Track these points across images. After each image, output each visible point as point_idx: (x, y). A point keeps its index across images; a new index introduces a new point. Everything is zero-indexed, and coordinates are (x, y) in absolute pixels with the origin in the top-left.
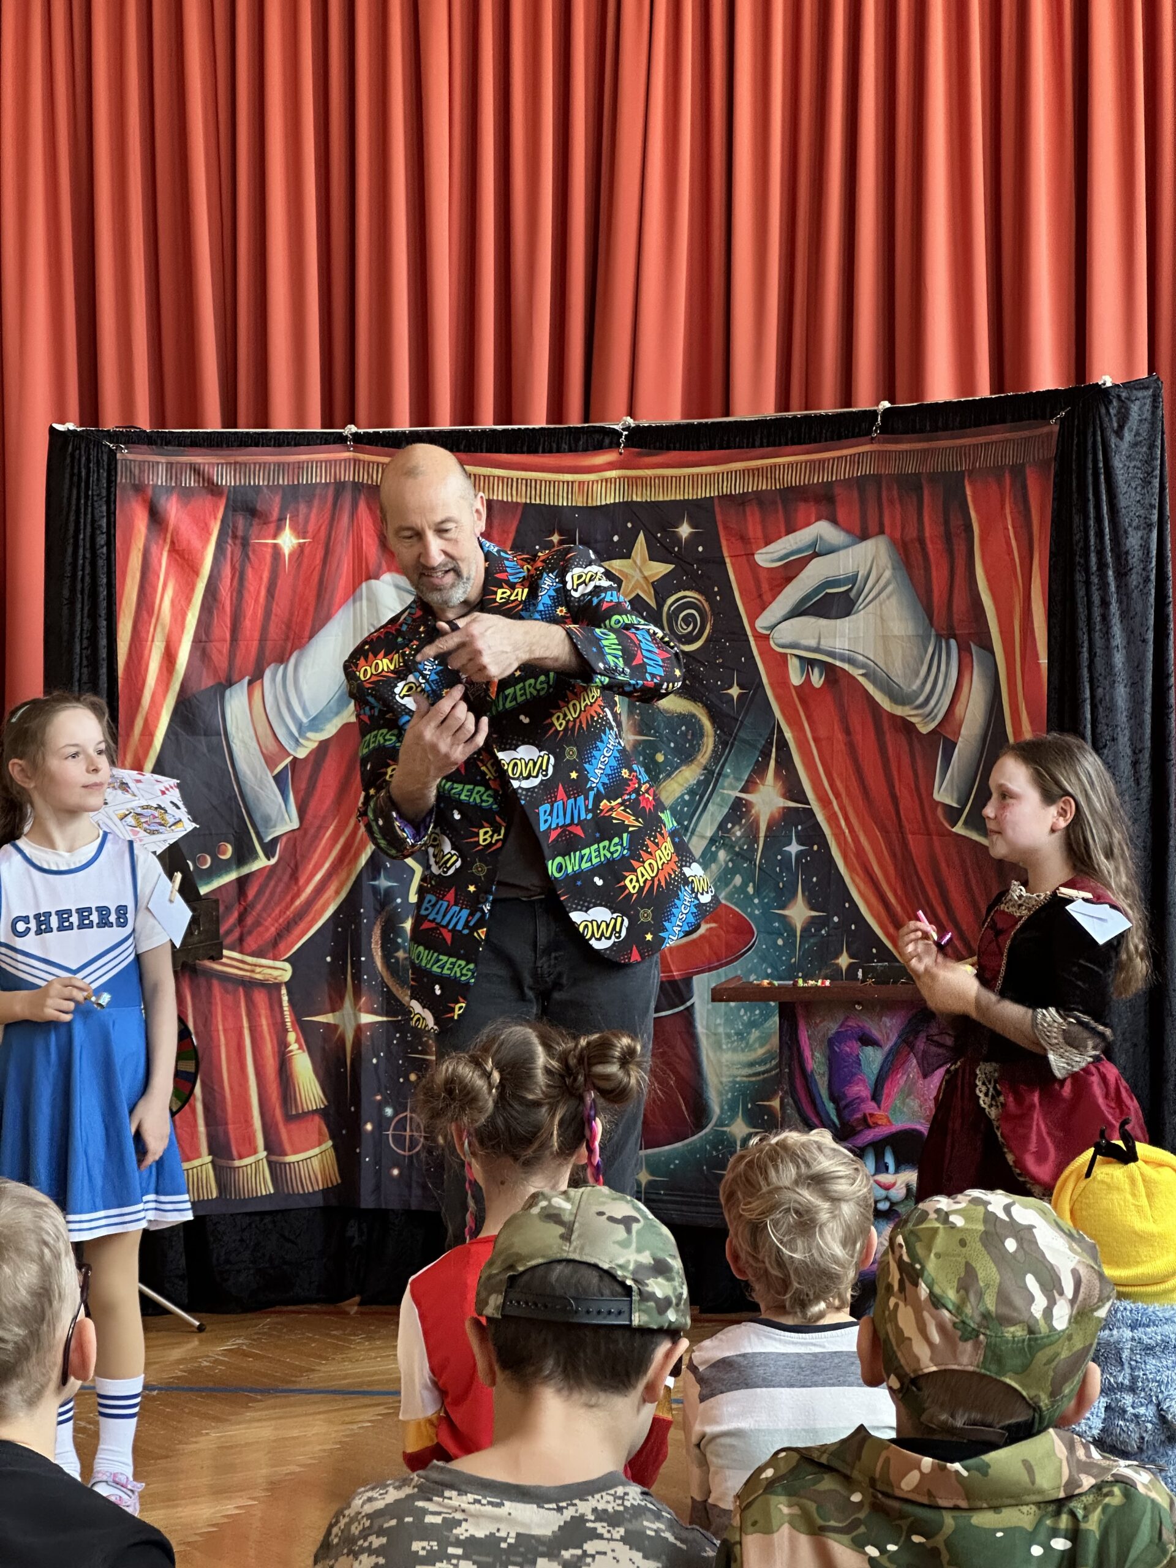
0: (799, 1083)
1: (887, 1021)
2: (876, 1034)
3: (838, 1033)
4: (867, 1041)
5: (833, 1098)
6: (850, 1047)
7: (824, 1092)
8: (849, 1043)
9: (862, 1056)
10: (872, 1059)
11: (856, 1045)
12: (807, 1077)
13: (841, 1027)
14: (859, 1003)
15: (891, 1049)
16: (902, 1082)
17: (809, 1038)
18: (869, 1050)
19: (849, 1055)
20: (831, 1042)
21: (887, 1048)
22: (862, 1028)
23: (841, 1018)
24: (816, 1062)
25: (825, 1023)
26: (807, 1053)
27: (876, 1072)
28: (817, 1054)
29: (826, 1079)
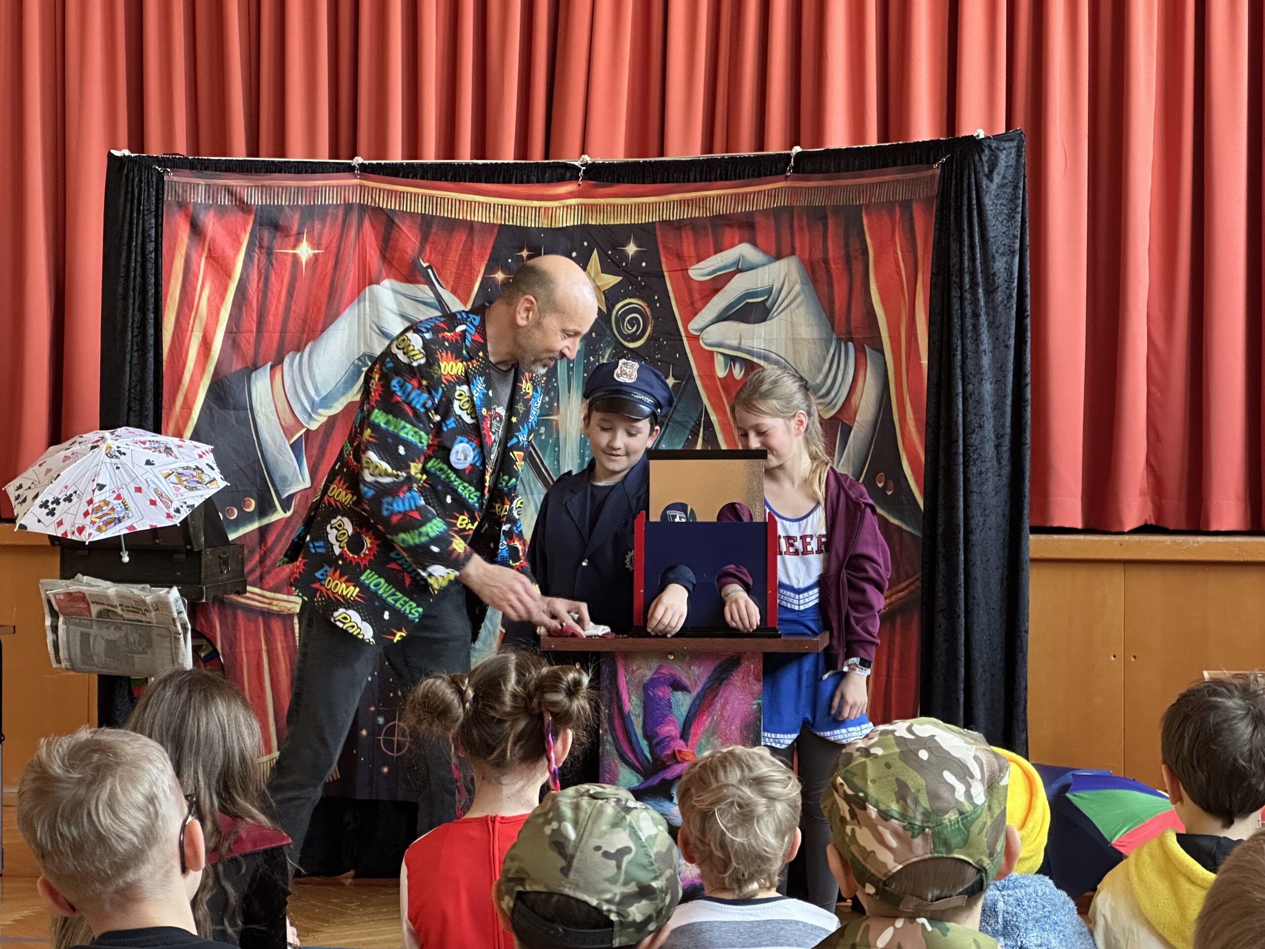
0: (617, 722)
1: (695, 670)
2: (686, 681)
3: (652, 679)
4: (678, 686)
5: (646, 736)
6: (663, 692)
7: (639, 732)
8: (662, 689)
9: (673, 700)
10: (682, 703)
11: (668, 690)
12: (624, 718)
13: (655, 673)
14: (671, 654)
15: (698, 695)
16: (707, 723)
17: (627, 683)
18: (679, 695)
19: (660, 699)
20: (646, 688)
21: (694, 693)
22: (672, 676)
23: (655, 665)
24: (633, 705)
25: (641, 670)
26: (625, 696)
27: (685, 714)
28: (633, 698)
29: (641, 719)
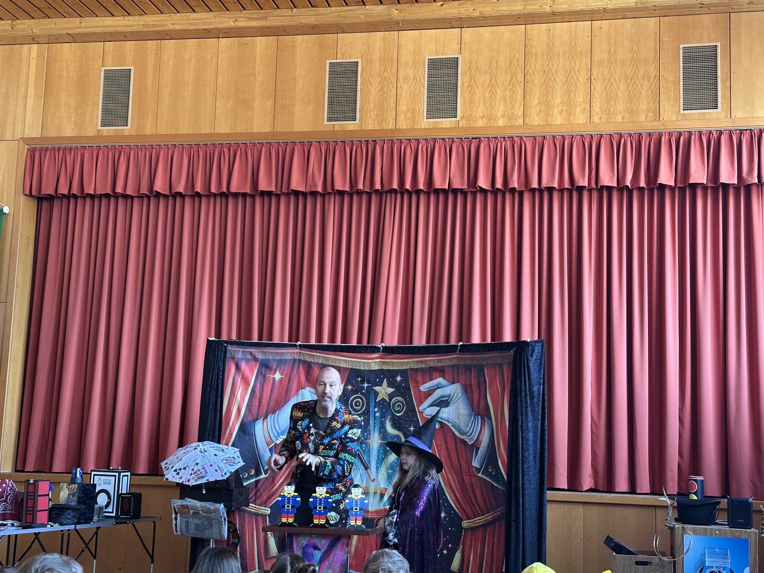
1: (323, 541)
2: (319, 546)
3: (306, 545)
4: (316, 548)
6: (310, 550)
8: (310, 549)
9: (314, 554)
10: (318, 555)
11: (312, 549)
13: (308, 542)
14: (314, 535)
15: (324, 552)
16: (327, 564)
17: (297, 546)
18: (317, 551)
19: (309, 553)
20: (304, 548)
21: (323, 551)
22: (314, 543)
23: (307, 539)
25: (302, 541)
27: (318, 559)
